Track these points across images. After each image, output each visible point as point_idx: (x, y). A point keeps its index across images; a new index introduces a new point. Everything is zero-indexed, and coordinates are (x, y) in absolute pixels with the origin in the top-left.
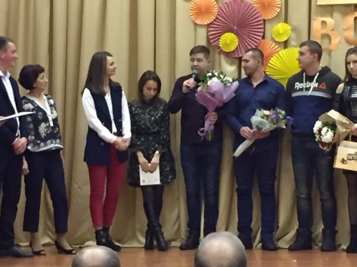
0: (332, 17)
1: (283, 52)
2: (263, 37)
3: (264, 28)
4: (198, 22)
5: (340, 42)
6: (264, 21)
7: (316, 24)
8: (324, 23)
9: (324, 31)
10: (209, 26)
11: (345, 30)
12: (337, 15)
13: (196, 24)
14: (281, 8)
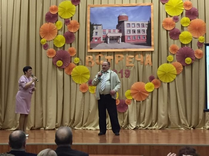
0: (92, 56)
1: (77, 67)
2: (71, 62)
3: (71, 59)
4: (49, 57)
5: (94, 64)
6: (71, 57)
7: (87, 58)
8: (89, 57)
9: (89, 60)
10: (53, 58)
11: (96, 60)
12: (93, 55)
13: (48, 57)
14: (76, 53)
